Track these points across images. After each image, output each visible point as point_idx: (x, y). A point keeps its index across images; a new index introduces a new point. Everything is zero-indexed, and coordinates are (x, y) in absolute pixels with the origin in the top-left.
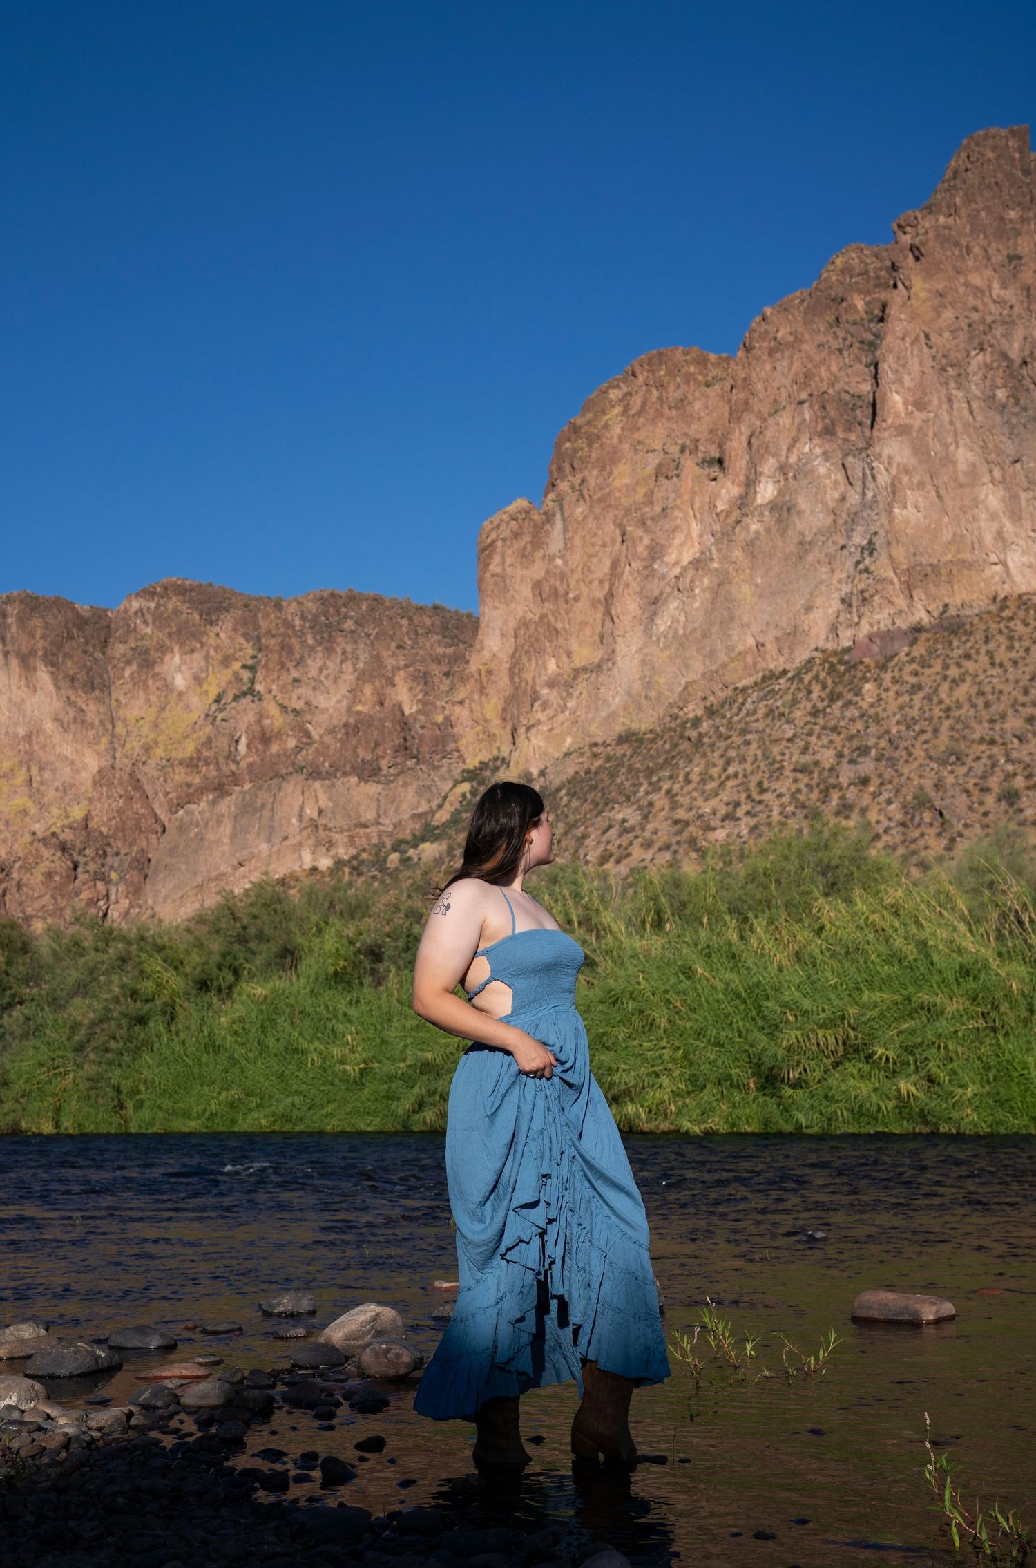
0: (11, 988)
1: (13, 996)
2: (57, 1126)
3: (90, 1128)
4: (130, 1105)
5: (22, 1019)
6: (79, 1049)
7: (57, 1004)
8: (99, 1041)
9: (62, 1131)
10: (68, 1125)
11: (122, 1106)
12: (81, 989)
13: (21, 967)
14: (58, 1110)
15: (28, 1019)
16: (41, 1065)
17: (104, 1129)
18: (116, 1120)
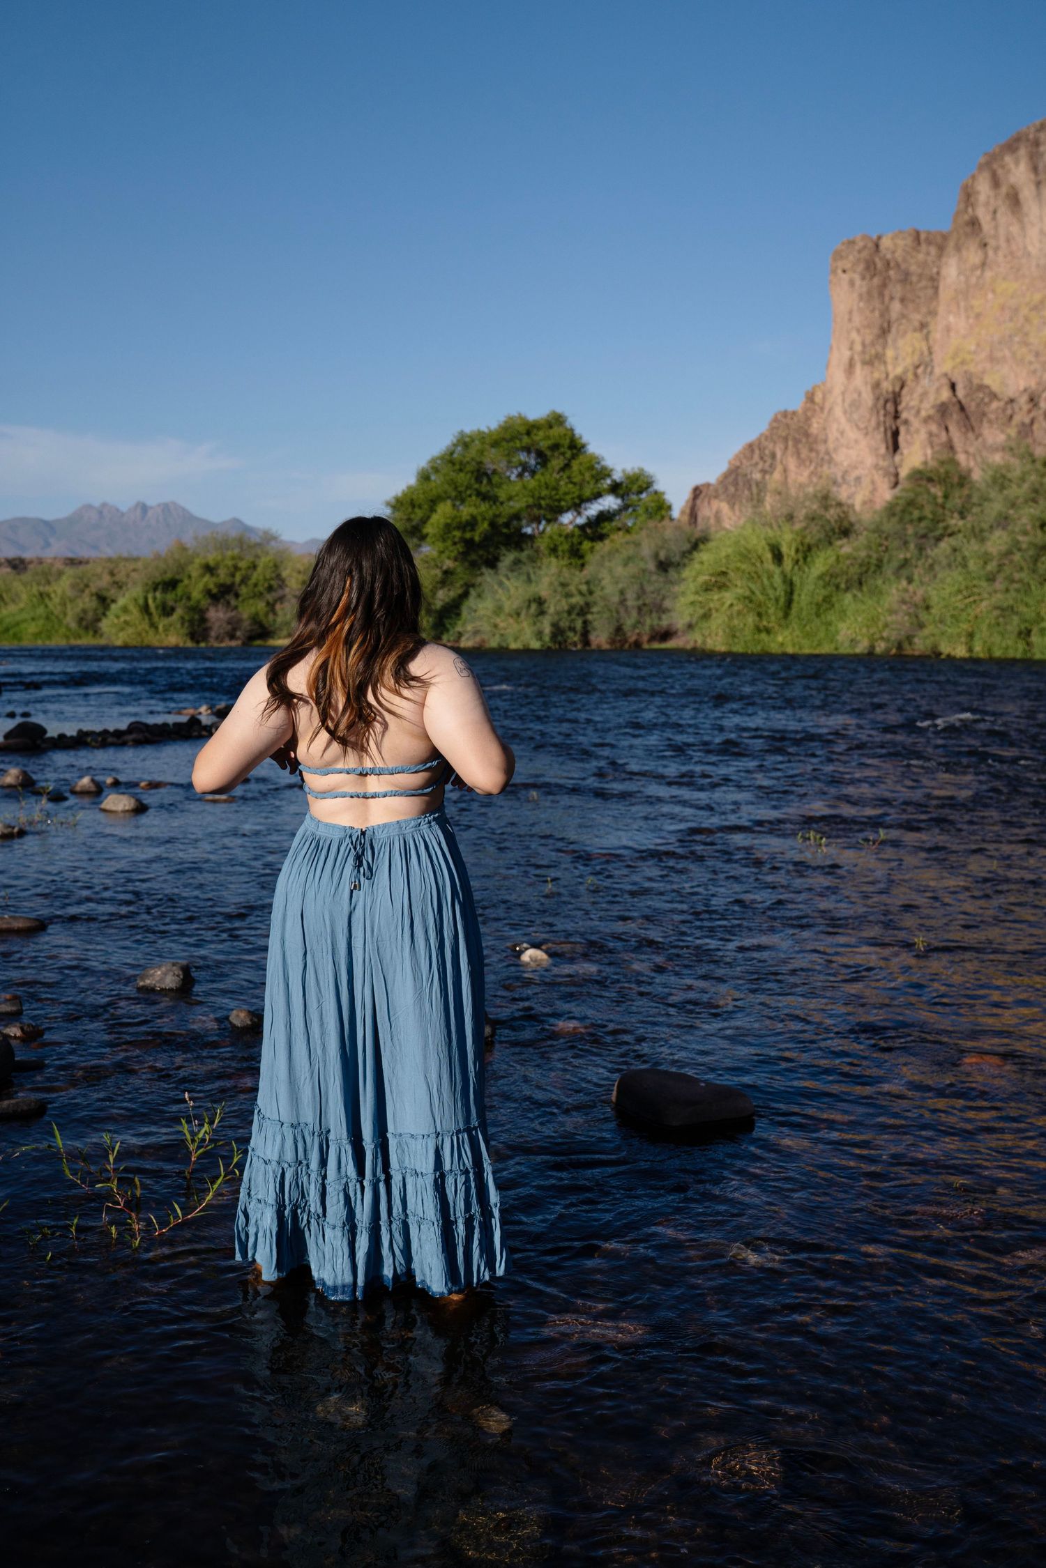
0: (944, 520)
1: (946, 528)
2: (970, 650)
3: (998, 653)
4: (1035, 630)
5: (949, 551)
6: (991, 579)
7: (979, 535)
8: (1008, 570)
9: (974, 655)
10: (979, 650)
11: (1029, 632)
12: (1003, 521)
13: (956, 501)
14: (971, 635)
15: (955, 550)
16: (960, 591)
17: (1011, 654)
18: (1021, 646)
